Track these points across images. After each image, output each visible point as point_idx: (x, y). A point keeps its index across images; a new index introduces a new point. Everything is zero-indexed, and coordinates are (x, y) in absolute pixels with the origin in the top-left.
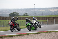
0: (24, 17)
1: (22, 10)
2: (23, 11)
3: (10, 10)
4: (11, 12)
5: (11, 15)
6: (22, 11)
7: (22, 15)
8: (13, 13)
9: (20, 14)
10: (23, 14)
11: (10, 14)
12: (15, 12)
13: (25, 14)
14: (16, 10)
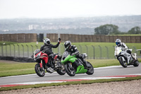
0: (132, 35)
1: (127, 18)
2: (129, 22)
3: (97, 20)
4: (98, 25)
5: (99, 31)
6: (126, 21)
7: (127, 31)
8: (105, 26)
9: (121, 29)
10: (130, 29)
11: (96, 29)
12: (109, 23)
13: (133, 29)
14: (112, 18)
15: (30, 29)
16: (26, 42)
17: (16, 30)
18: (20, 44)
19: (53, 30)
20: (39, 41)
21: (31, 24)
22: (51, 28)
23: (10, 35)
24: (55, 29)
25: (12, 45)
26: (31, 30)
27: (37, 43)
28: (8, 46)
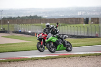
15: (79, 14)
16: (76, 24)
17: (69, 15)
18: (72, 25)
19: (96, 15)
20: (86, 23)
21: (79, 11)
22: (94, 14)
23: (65, 19)
24: (97, 14)
25: (66, 26)
26: (80, 16)
27: (84, 25)
28: (63, 27)
